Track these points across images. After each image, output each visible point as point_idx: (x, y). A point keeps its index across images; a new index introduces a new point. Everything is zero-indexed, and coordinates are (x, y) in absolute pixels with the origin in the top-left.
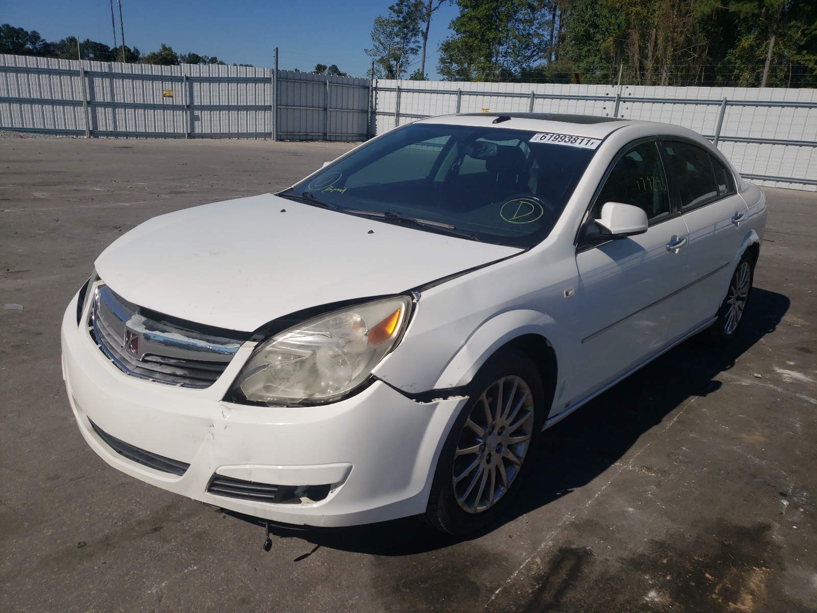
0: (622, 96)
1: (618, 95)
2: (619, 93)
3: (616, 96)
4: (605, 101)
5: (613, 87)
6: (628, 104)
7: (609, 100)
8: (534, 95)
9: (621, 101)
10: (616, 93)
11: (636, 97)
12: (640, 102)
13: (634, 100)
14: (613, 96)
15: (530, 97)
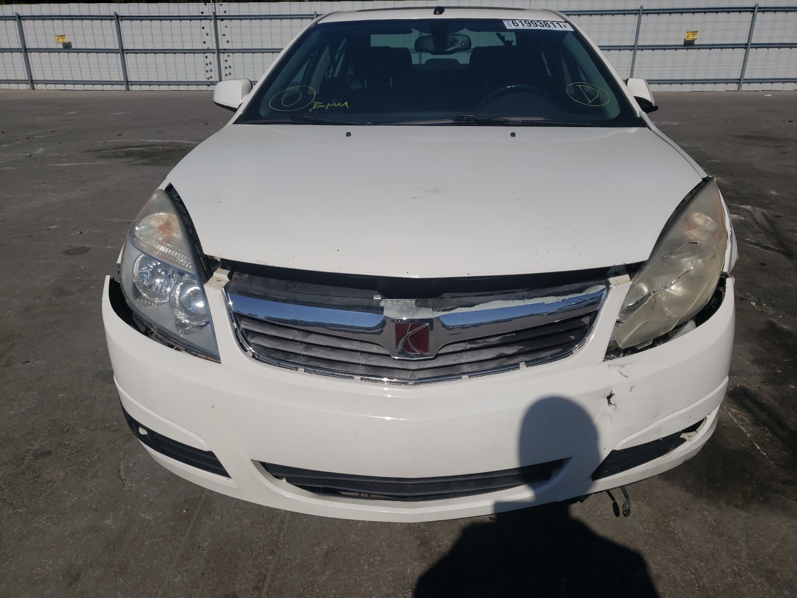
0: (217, 14)
1: (214, 13)
2: (214, 11)
3: (211, 14)
4: (201, 20)
5: (206, 5)
6: (226, 22)
7: (206, 19)
8: (118, 17)
9: (218, 19)
10: (211, 11)
11: (231, 14)
12: (237, 19)
13: (231, 18)
14: (207, 14)
15: (114, 19)
